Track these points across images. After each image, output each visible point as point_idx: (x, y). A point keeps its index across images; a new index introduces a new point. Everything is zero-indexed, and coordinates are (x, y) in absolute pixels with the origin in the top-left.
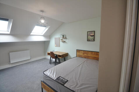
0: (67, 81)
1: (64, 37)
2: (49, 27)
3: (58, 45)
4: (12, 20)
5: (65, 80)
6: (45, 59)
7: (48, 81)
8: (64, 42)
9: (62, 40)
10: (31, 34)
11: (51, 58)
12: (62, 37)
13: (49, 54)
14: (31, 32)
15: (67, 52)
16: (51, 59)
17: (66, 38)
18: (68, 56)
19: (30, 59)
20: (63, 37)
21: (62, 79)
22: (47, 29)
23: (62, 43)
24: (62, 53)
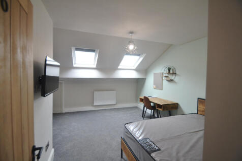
0: (159, 150)
1: (171, 72)
2: (144, 55)
3: (159, 87)
4: (98, 50)
5: (155, 147)
6: (136, 107)
7: (129, 139)
8: (171, 81)
9: (166, 76)
10: (119, 67)
11: (145, 108)
12: (166, 71)
13: (141, 100)
14: (118, 65)
15: (175, 101)
16: (145, 110)
17: (174, 74)
18: (179, 110)
19: (116, 104)
20: (169, 72)
21: (150, 143)
22: (141, 59)
23: (167, 82)
24: (164, 101)
